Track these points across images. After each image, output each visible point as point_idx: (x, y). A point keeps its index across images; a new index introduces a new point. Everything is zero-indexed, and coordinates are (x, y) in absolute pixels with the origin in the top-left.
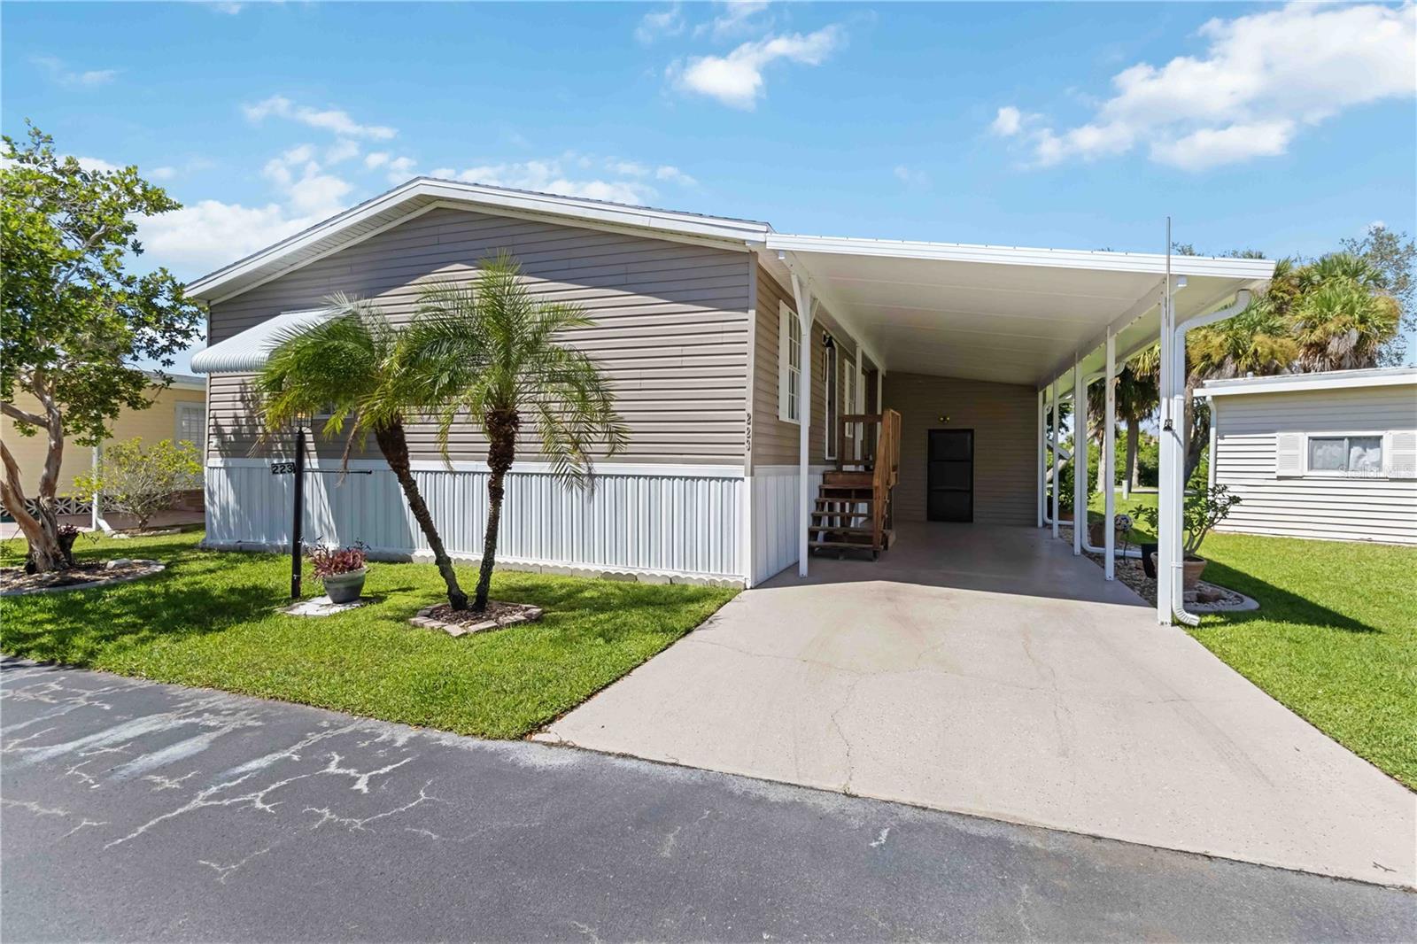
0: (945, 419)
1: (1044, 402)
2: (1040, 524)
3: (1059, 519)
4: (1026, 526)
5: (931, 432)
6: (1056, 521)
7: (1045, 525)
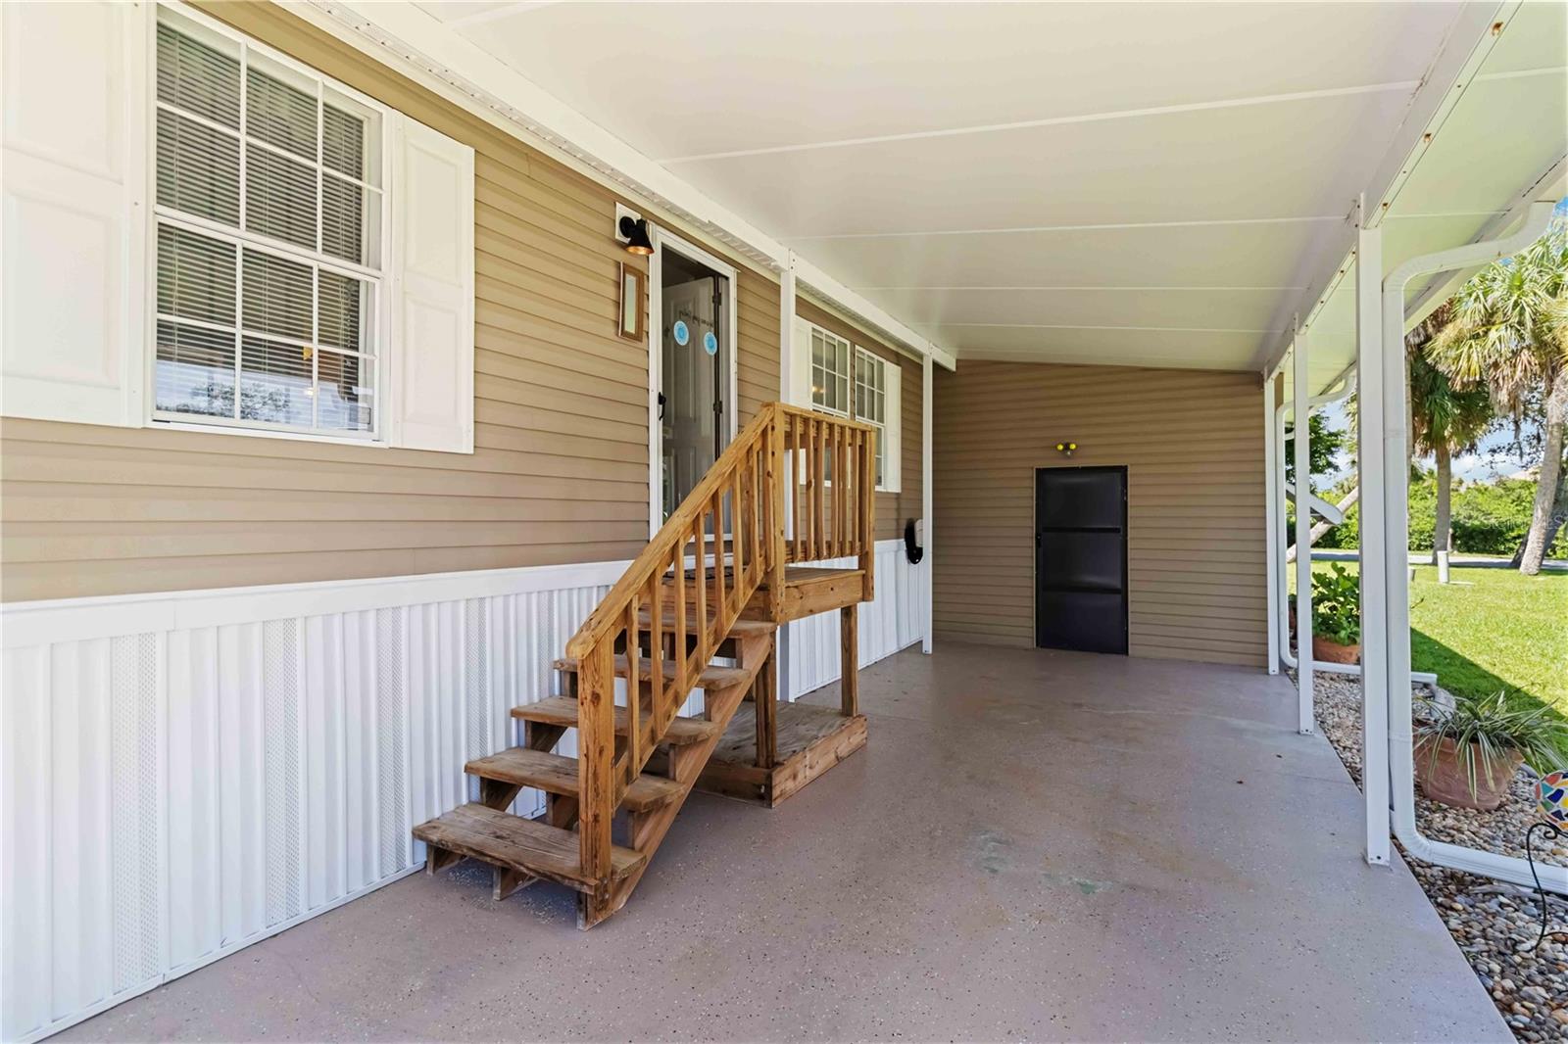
0: (1067, 447)
1: (1279, 401)
2: (1274, 667)
3: (1316, 658)
4: (1242, 668)
5: (1041, 473)
6: (1306, 662)
7: (1284, 668)
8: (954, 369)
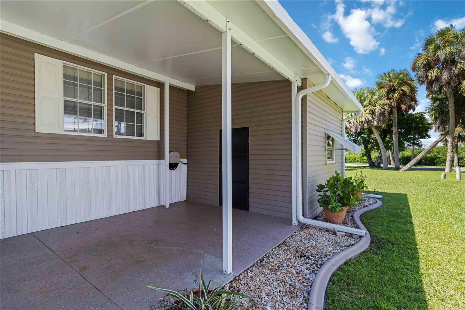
8: (195, 90)
